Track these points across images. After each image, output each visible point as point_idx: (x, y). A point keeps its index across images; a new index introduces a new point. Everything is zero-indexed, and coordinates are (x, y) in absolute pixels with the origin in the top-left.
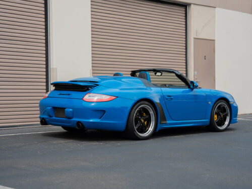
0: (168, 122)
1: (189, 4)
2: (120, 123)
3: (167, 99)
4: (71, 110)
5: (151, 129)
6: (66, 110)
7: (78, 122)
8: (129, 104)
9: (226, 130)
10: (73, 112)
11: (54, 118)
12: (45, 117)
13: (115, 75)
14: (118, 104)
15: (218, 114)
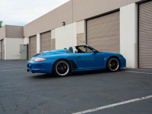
0: (79, 68)
3: (77, 58)
6: (29, 65)
15: (112, 64)
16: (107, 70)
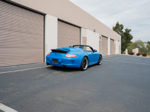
0: (90, 63)
1: (81, 27)
2: (78, 65)
4: (61, 60)
5: (87, 66)
6: (59, 60)
7: (64, 65)
8: (82, 58)
9: (101, 64)
10: (61, 61)
11: (53, 63)
12: (49, 62)
13: (70, 47)
14: (78, 58)
16: (98, 64)
